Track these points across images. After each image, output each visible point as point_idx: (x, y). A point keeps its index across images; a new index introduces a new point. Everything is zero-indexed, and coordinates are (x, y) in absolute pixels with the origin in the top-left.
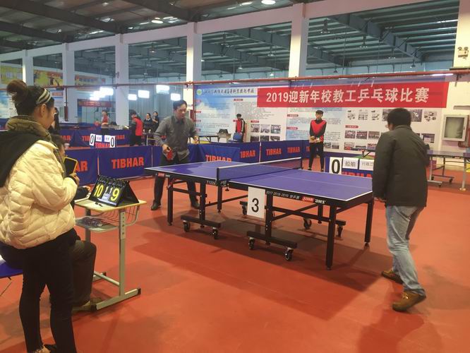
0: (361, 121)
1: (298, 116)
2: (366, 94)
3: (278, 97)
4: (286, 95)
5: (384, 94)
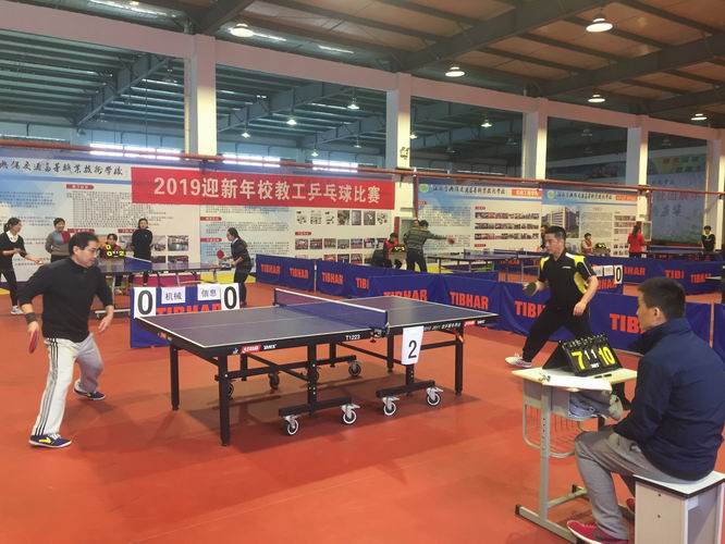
0: (314, 225)
1: (220, 219)
2: (317, 190)
3: (180, 187)
4: (195, 184)
5: (337, 192)
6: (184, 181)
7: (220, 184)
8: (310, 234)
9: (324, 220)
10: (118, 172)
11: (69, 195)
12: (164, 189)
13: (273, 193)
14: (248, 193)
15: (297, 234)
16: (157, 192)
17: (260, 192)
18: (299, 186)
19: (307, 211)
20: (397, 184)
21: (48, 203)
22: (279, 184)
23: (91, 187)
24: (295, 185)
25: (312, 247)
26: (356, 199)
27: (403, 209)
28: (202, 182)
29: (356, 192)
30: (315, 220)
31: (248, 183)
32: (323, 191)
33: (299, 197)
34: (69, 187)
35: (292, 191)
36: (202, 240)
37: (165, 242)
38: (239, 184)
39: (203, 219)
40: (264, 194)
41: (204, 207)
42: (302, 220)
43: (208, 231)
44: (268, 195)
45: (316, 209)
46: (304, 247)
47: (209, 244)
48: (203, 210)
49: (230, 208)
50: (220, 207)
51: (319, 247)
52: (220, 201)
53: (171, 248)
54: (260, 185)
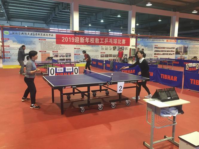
1: (80, 48)
2: (107, 40)
3: (69, 39)
4: (73, 39)
5: (113, 41)
6: (70, 38)
7: (80, 39)
8: (105, 53)
9: (109, 49)
10: (52, 35)
11: (39, 42)
12: (65, 40)
13: (94, 41)
14: (88, 41)
15: (101, 53)
16: (62, 41)
17: (91, 41)
18: (102, 39)
19: (104, 46)
20: (131, 39)
21: (34, 44)
22: (96, 39)
23: (45, 40)
24: (101, 39)
25: (105, 57)
26: (118, 43)
27: (132, 46)
28: (75, 38)
29: (119, 41)
30: (106, 49)
31: (88, 39)
32: (109, 41)
33: (102, 42)
34: (39, 40)
35: (100, 41)
36: (75, 54)
37: (65, 55)
38: (85, 39)
39: (75, 48)
40: (92, 42)
41: (75, 45)
42: (103, 49)
43: (76, 52)
44: (93, 42)
45: (107, 46)
46: (103, 57)
47: (77, 55)
48: (75, 46)
49: (82, 45)
50: (80, 45)
51: (107, 57)
52: (80, 44)
53: (66, 56)
54: (91, 39)
